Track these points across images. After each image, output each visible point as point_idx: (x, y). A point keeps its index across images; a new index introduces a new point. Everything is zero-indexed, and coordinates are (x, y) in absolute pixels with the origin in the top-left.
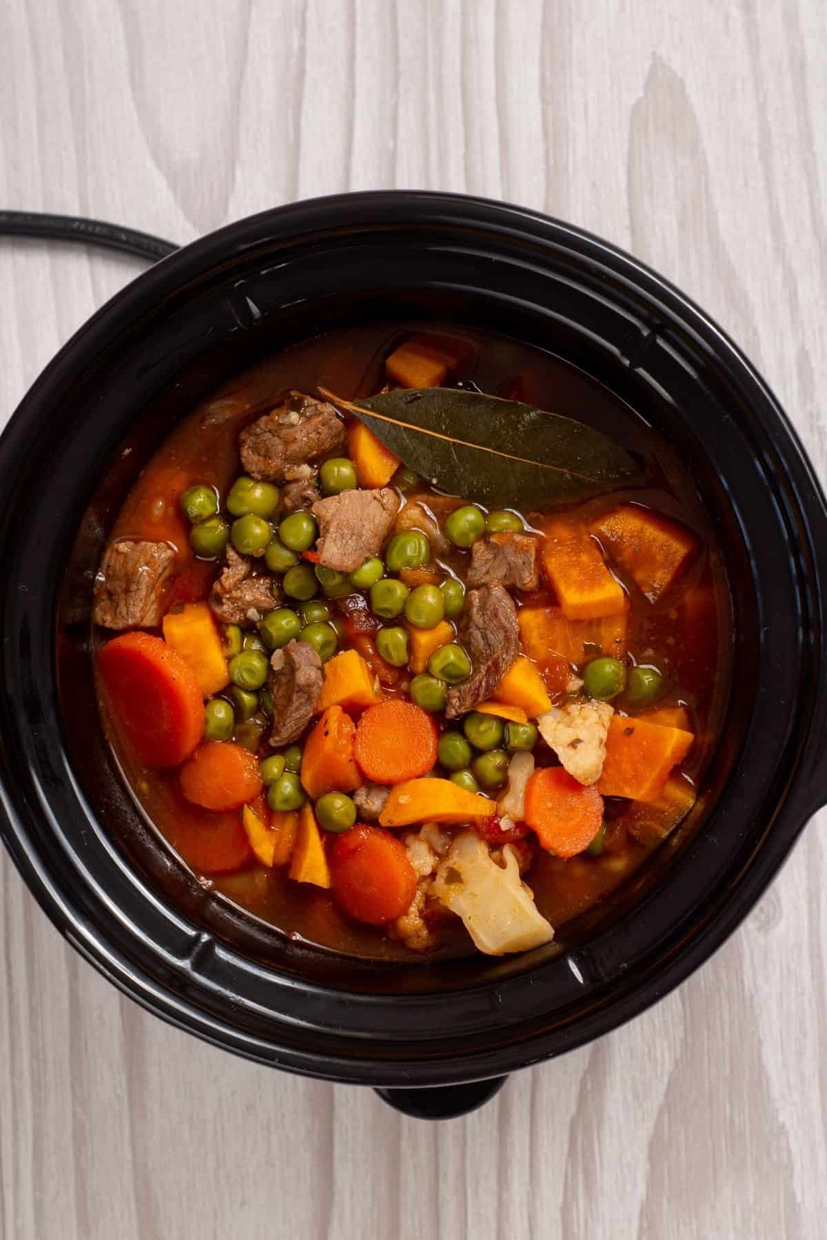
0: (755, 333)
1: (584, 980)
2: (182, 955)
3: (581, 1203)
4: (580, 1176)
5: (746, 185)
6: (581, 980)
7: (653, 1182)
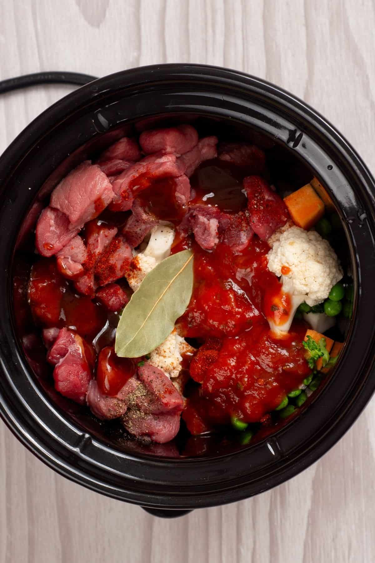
0: (367, 77)
1: (275, 453)
2: (75, 446)
3: (279, 510)
4: (278, 497)
5: (363, 4)
6: (273, 453)
7: (315, 501)
